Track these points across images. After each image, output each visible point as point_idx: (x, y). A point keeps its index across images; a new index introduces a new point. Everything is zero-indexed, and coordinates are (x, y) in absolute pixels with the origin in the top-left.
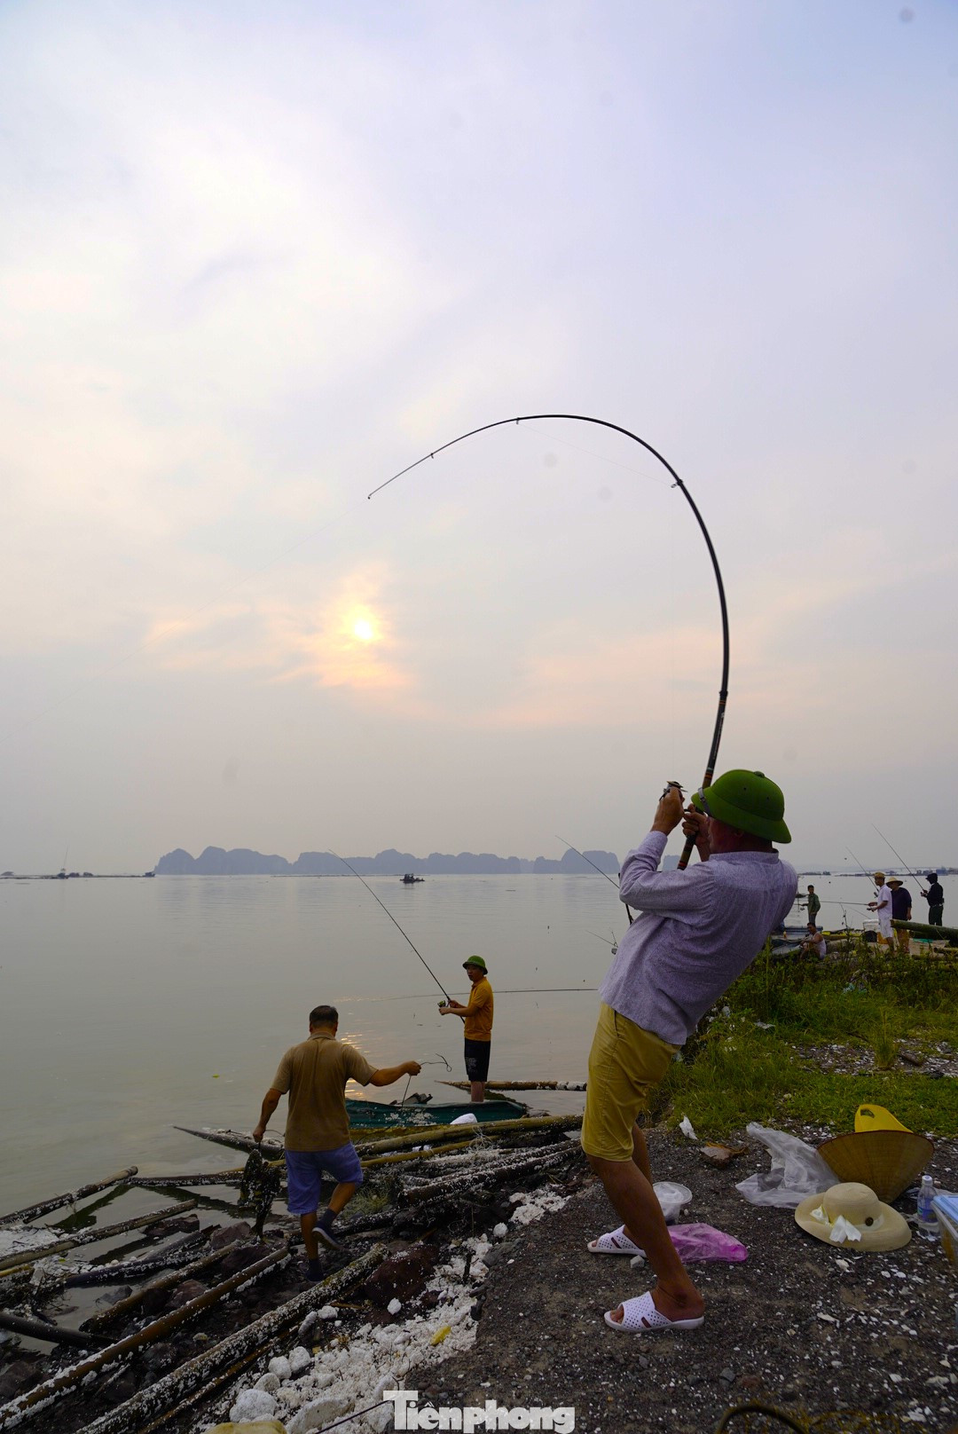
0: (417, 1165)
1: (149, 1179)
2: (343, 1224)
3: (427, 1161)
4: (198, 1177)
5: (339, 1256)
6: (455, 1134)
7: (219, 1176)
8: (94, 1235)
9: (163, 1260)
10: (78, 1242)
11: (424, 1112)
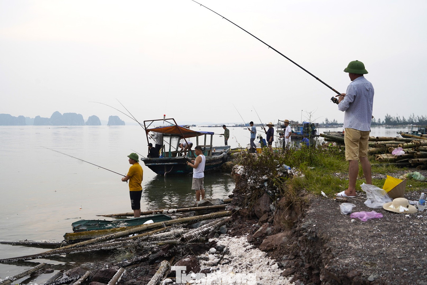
0: (147, 238)
1: (7, 259)
2: (128, 261)
3: (151, 236)
4: (35, 255)
5: (142, 269)
6: (152, 227)
7: (47, 254)
8: (16, 277)
9: (59, 282)
10: (11, 280)
11: (124, 222)
